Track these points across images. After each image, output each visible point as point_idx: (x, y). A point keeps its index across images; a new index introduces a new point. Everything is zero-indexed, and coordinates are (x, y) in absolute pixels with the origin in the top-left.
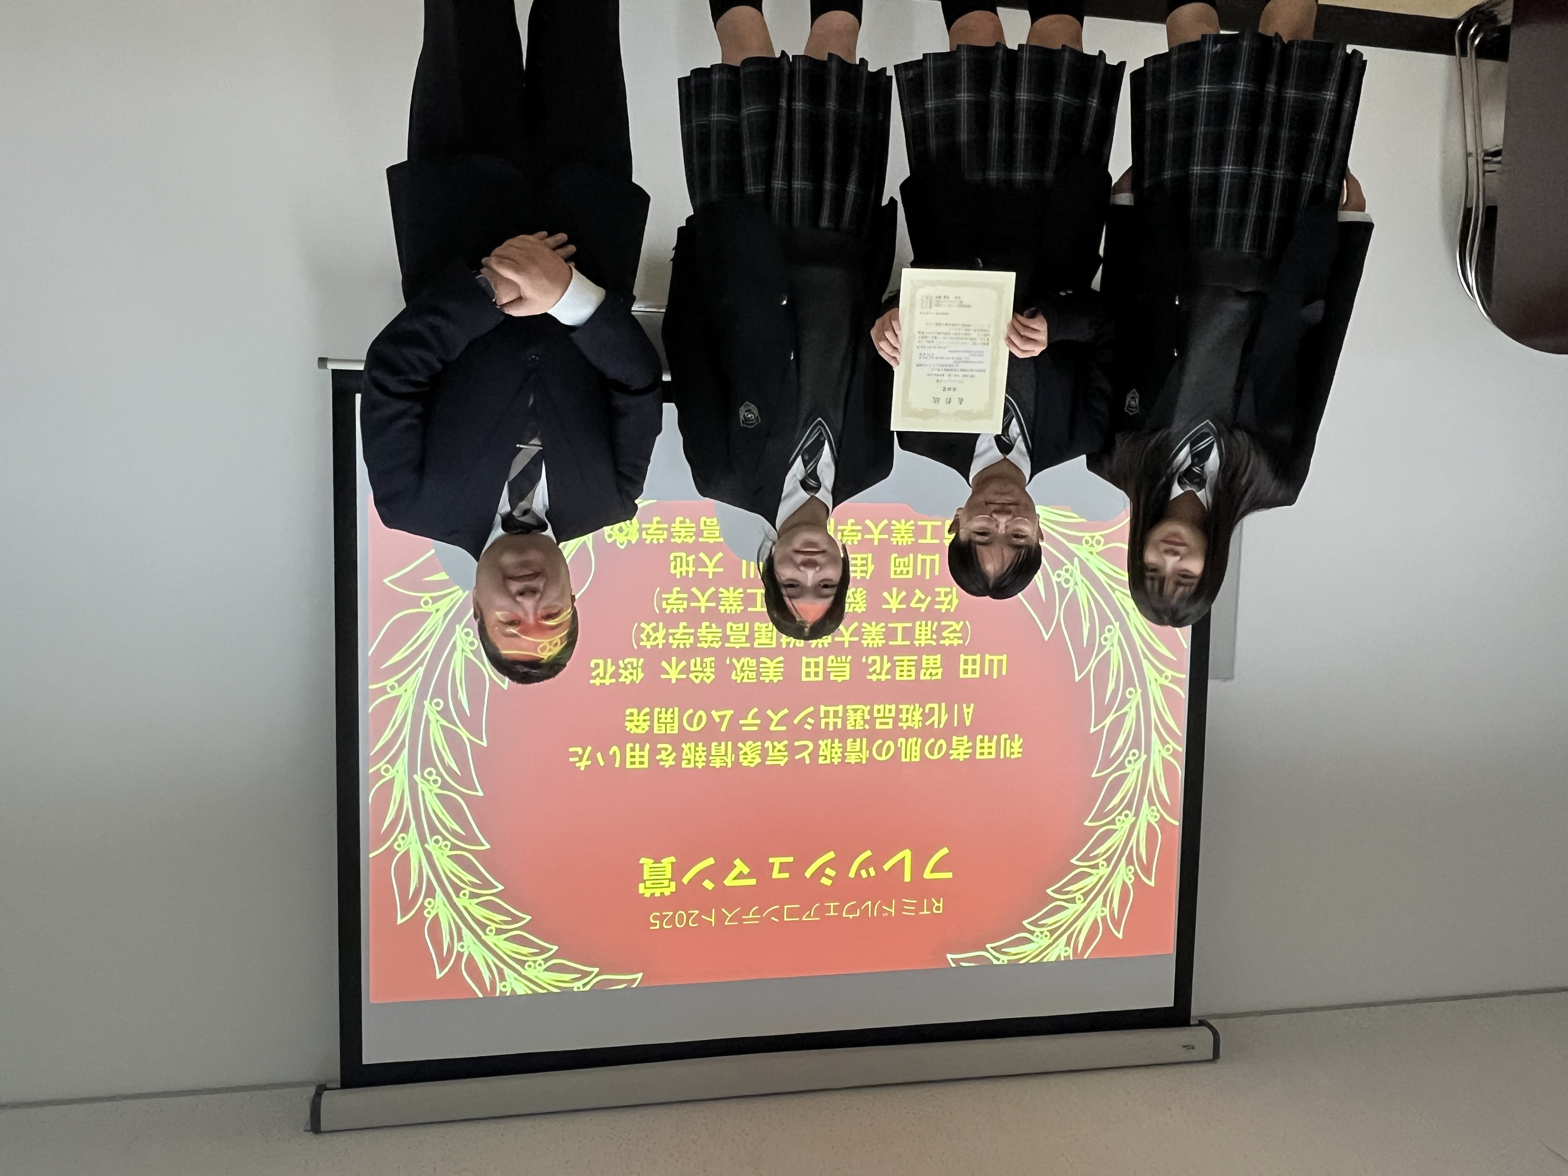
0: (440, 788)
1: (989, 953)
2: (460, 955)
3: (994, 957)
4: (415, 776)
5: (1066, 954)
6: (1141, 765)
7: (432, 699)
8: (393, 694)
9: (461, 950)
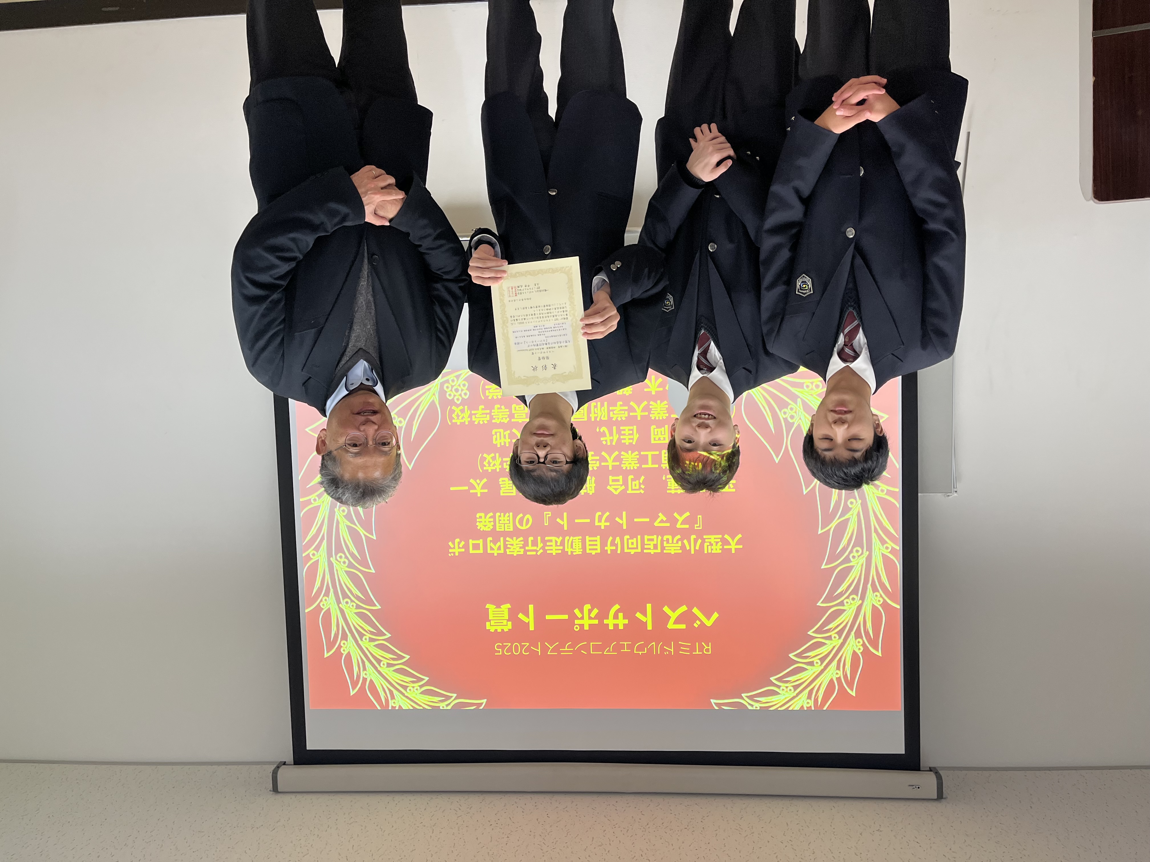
0: (347, 567)
1: (745, 700)
2: (365, 680)
3: (749, 704)
4: (331, 559)
5: (808, 706)
6: (864, 559)
8: (315, 504)
9: (365, 676)
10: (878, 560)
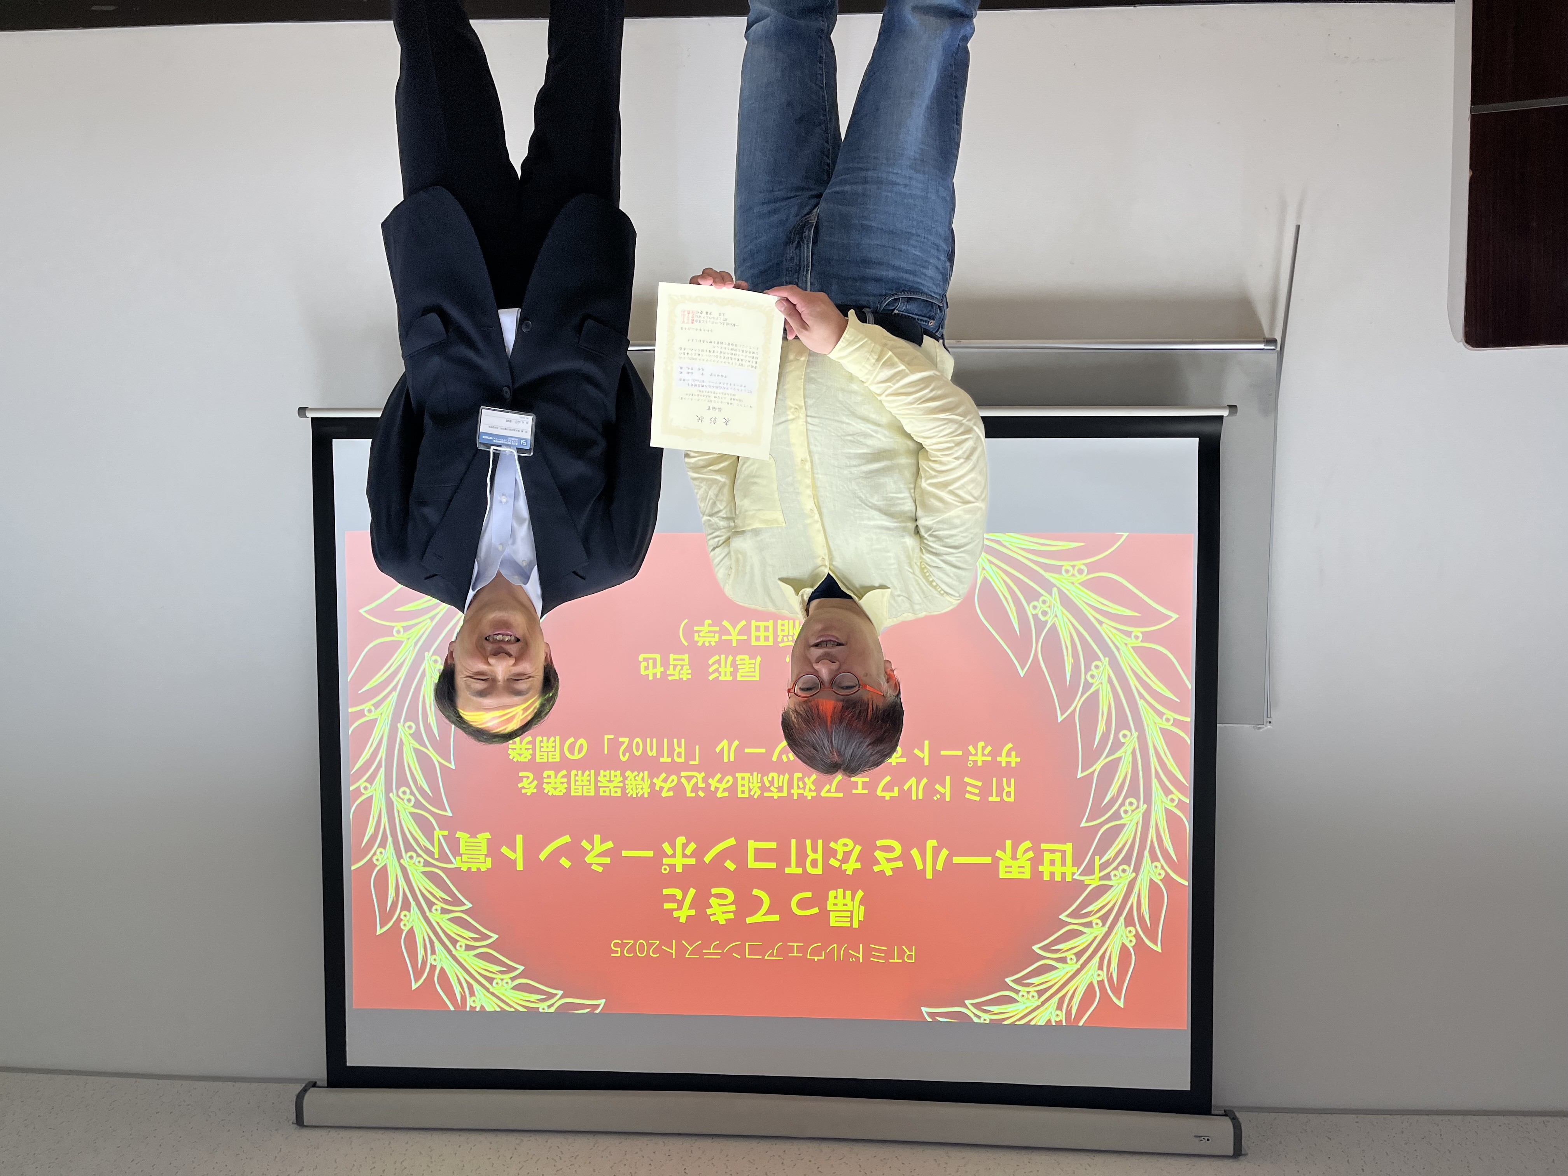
0: (413, 806)
1: (969, 1009)
2: (433, 967)
3: (975, 1015)
4: (391, 795)
5: (1058, 1019)
6: (1141, 814)
7: (405, 722)
8: (370, 717)
9: (434, 963)
10: (1159, 817)
